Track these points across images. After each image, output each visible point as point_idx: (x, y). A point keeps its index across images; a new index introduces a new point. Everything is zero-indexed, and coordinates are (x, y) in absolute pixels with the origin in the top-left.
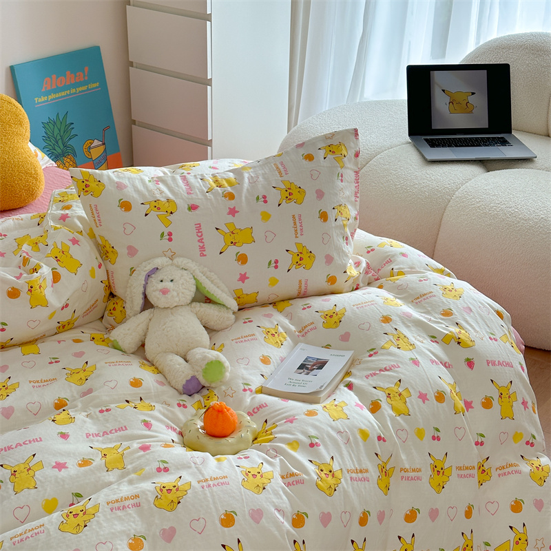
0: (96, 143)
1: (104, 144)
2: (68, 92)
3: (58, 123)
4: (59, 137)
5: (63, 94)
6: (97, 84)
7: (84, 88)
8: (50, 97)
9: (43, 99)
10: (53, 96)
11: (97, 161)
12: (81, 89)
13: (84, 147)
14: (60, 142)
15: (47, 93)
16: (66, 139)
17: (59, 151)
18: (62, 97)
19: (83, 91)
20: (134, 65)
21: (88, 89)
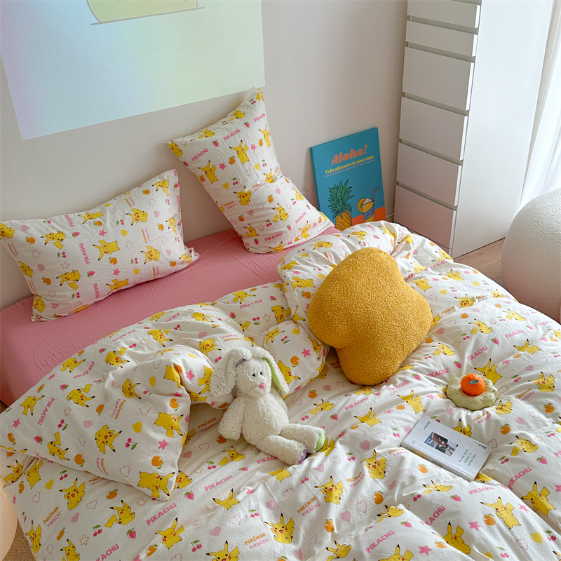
0: (368, 200)
1: (373, 201)
2: (350, 164)
3: (341, 188)
4: (340, 198)
5: (346, 166)
6: (373, 157)
7: (362, 161)
8: (337, 169)
9: (332, 171)
10: (339, 168)
11: (367, 214)
12: (360, 161)
13: (358, 204)
14: (341, 202)
15: (335, 167)
16: (345, 199)
17: (340, 208)
18: (346, 168)
19: (361, 163)
20: (403, 142)
21: (365, 161)
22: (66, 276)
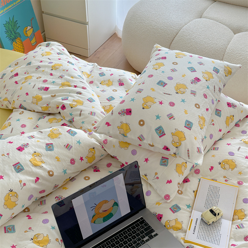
0: (29, 28)
2: (12, 5)
3: (11, 23)
4: (12, 30)
8: (5, 10)
9: (2, 12)
11: (31, 37)
12: (18, 2)
13: (24, 31)
14: (13, 32)
16: (15, 30)
17: (13, 36)
18: (10, 8)
21: (21, 1)
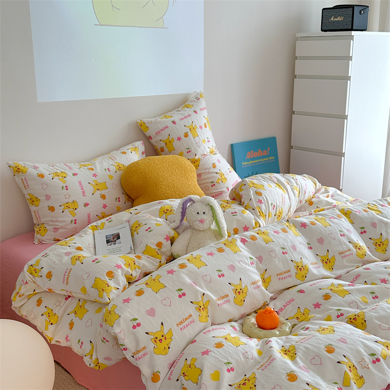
2: (259, 161)
5: (256, 161)
6: (273, 158)
7: (267, 159)
9: (246, 163)
10: (250, 163)
12: (265, 159)
15: (248, 160)
18: (255, 163)
19: (266, 161)
20: (294, 147)
21: (269, 160)
22: (67, 205)
